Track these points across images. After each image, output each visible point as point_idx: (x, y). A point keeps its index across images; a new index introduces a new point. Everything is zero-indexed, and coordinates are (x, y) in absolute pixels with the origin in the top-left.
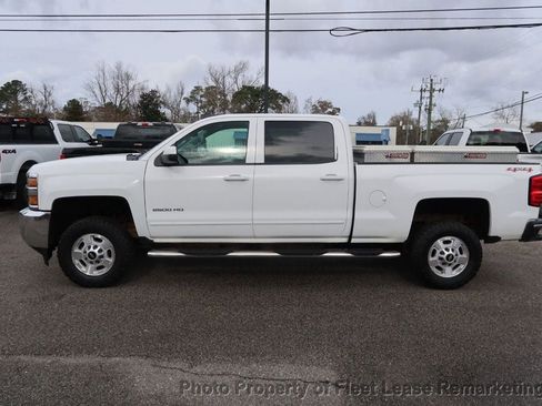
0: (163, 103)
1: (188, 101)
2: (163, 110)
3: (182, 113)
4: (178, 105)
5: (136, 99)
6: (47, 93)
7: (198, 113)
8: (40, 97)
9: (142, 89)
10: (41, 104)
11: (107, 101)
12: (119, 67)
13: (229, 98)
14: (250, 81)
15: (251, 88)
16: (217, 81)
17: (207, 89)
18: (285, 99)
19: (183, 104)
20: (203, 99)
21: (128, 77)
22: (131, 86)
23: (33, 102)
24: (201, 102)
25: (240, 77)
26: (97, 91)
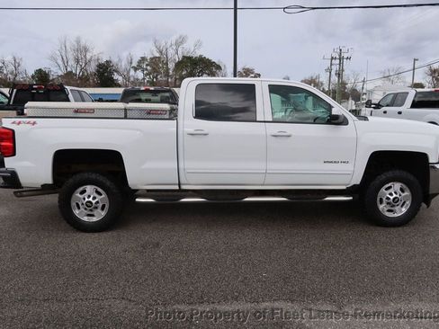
0: (116, 71)
1: (136, 69)
2: (116, 76)
3: (132, 79)
4: (128, 72)
5: (92, 68)
6: (17, 65)
7: (144, 79)
8: (11, 68)
9: (98, 59)
10: (12, 73)
11: (69, 69)
12: (78, 42)
13: (171, 66)
14: (188, 52)
15: (190, 58)
16: (161, 52)
17: (151, 59)
18: (219, 67)
19: (132, 72)
20: (148, 68)
21: (86, 50)
22: (88, 57)
23: (5, 72)
24: (147, 69)
25: (180, 49)
26: (60, 62)
